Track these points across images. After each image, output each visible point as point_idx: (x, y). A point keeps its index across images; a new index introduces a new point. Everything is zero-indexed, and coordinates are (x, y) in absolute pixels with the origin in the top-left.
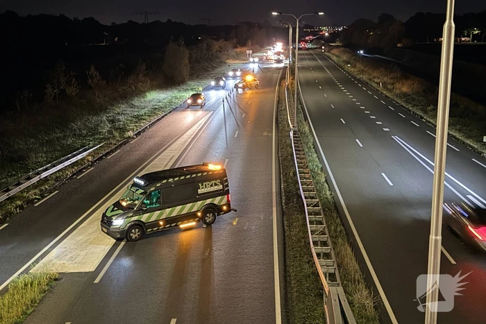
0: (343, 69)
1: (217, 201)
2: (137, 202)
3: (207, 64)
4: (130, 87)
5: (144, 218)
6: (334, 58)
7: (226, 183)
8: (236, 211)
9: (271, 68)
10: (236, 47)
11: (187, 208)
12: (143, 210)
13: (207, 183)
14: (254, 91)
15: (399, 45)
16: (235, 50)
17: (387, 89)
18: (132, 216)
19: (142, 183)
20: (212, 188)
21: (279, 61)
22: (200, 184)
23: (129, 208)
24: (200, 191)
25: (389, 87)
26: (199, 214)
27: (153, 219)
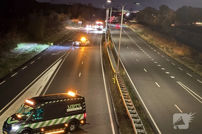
0: (140, 37)
1: (78, 117)
2: (28, 115)
3: (54, 28)
4: (7, 40)
5: (32, 126)
6: (134, 30)
7: (84, 106)
8: (89, 124)
9: (94, 33)
10: (71, 19)
11: (59, 121)
12: (32, 121)
13: (72, 105)
14: (87, 48)
15: (172, 25)
16: (71, 21)
17: (169, 52)
18: (25, 125)
19: (32, 103)
20: (76, 108)
21: (99, 29)
22: (68, 106)
23: (23, 119)
24: (68, 110)
25: (170, 50)
26: (66, 125)
27: (38, 127)
